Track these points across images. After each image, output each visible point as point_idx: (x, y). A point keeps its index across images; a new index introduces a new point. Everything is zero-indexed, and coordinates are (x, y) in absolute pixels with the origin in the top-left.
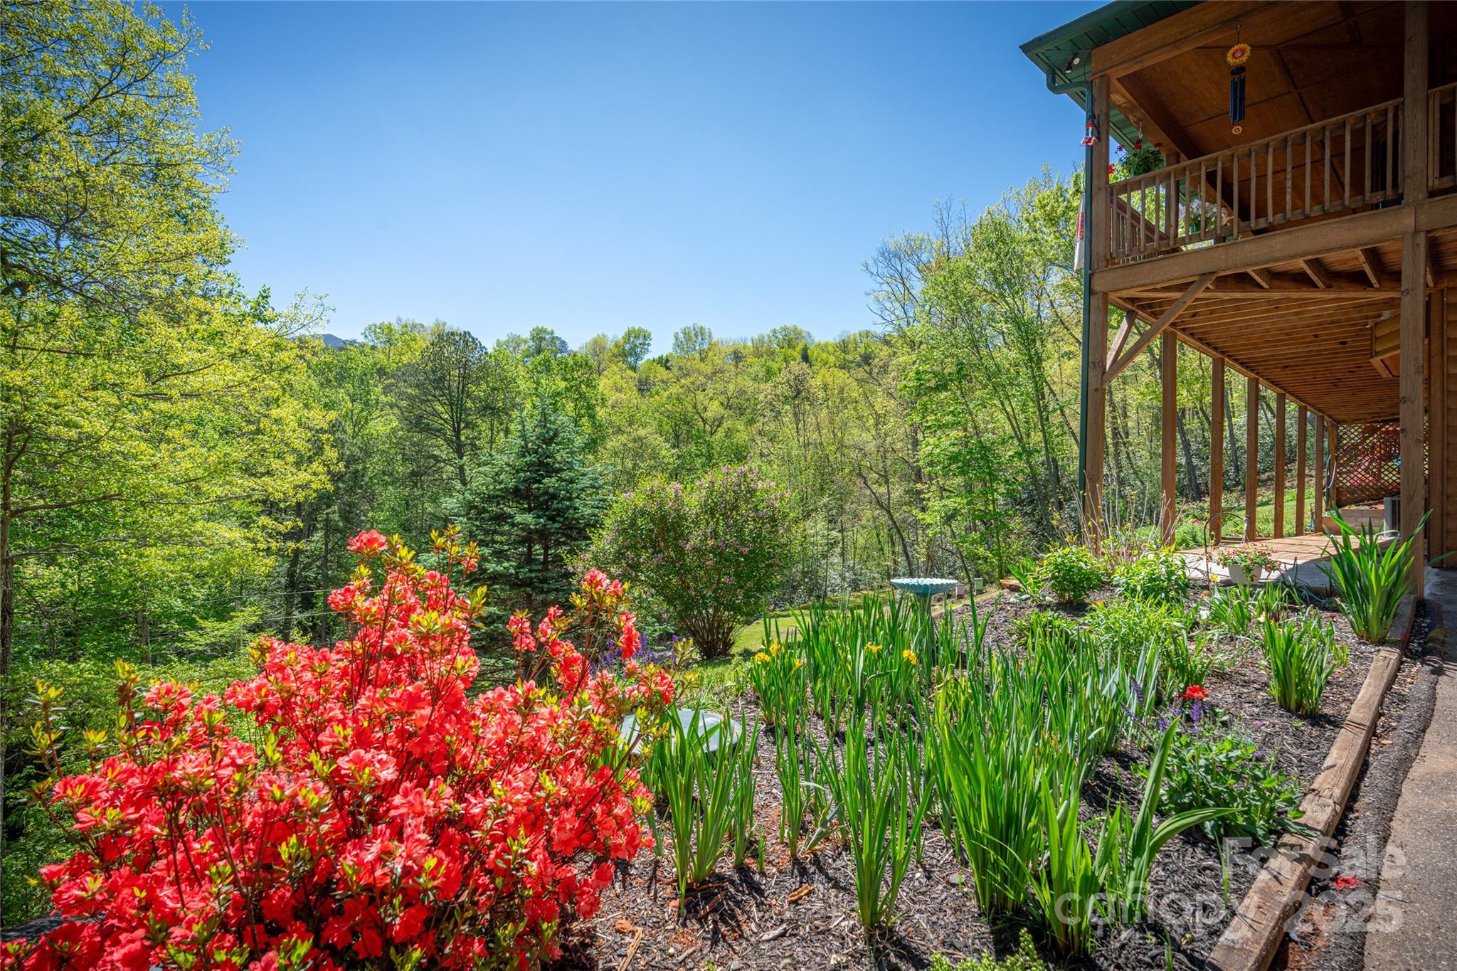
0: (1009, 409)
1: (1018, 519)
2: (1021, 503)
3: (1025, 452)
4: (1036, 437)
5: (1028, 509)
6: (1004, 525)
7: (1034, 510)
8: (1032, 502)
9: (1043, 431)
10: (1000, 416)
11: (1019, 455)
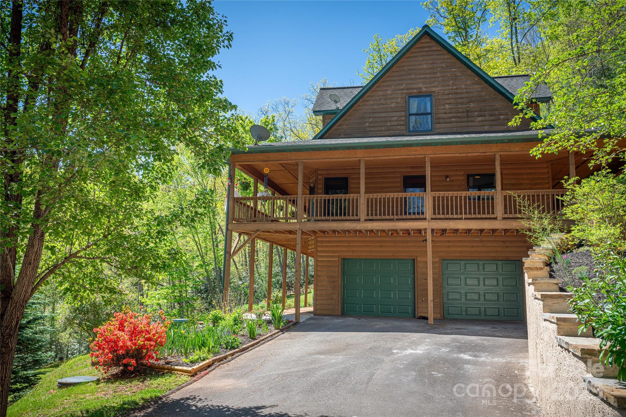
0: (197, 239)
1: (199, 301)
2: (200, 292)
3: (204, 264)
4: (211, 255)
5: (205, 296)
6: (192, 306)
7: (208, 296)
8: (206, 291)
9: (214, 252)
10: (192, 243)
11: (201, 266)
